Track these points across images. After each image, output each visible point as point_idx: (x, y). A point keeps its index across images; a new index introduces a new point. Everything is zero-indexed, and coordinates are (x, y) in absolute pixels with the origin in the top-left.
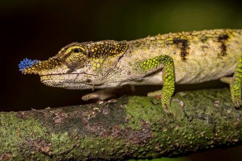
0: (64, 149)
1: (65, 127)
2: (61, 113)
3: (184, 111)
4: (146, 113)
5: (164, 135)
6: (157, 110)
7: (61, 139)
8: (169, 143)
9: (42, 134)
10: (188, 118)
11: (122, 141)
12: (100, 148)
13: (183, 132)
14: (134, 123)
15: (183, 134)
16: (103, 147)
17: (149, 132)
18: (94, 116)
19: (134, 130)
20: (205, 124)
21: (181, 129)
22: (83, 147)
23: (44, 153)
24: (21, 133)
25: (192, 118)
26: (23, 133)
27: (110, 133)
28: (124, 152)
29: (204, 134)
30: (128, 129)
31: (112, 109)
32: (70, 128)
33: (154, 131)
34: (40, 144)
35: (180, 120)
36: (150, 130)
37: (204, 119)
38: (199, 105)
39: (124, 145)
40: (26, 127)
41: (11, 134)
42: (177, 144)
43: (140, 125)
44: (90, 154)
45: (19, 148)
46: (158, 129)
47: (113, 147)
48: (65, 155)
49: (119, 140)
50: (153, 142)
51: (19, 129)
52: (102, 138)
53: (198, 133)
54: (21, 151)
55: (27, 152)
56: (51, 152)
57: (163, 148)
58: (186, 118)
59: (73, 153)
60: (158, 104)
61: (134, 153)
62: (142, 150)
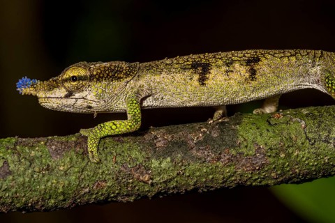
0: (166, 177)
1: (168, 151)
2: (164, 134)
3: (305, 133)
4: (261, 135)
5: (281, 161)
6: (274, 132)
7: (163, 166)
8: (288, 169)
9: (141, 160)
10: (310, 141)
11: (233, 167)
12: (208, 175)
13: (303, 157)
14: (246, 147)
15: (304, 159)
16: (210, 174)
17: (263, 157)
18: (201, 139)
19: (247, 155)
20: (329, 147)
21: (301, 154)
22: (188, 174)
23: (142, 181)
24: (117, 159)
25: (315, 142)
26: (119, 159)
27: (219, 159)
28: (235, 180)
29: (329, 159)
30: (240, 154)
31: (222, 131)
32: (173, 153)
33: (270, 156)
34: (138, 171)
35: (300, 144)
36: (265, 155)
37: (329, 143)
38: (323, 125)
39: (236, 172)
40: (123, 152)
41: (106, 159)
42: (297, 170)
43: (254, 150)
44: (196, 182)
45: (114, 176)
46: (274, 155)
47: (223, 174)
48: (168, 184)
49: (230, 166)
50: (269, 169)
51: (115, 154)
52: (210, 164)
53: (321, 159)
54: (117, 179)
55: (124, 180)
56: (151, 181)
57: (281, 175)
58: (308, 141)
59: (177, 182)
60: (276, 124)
61: (247, 180)
62: (257, 177)
